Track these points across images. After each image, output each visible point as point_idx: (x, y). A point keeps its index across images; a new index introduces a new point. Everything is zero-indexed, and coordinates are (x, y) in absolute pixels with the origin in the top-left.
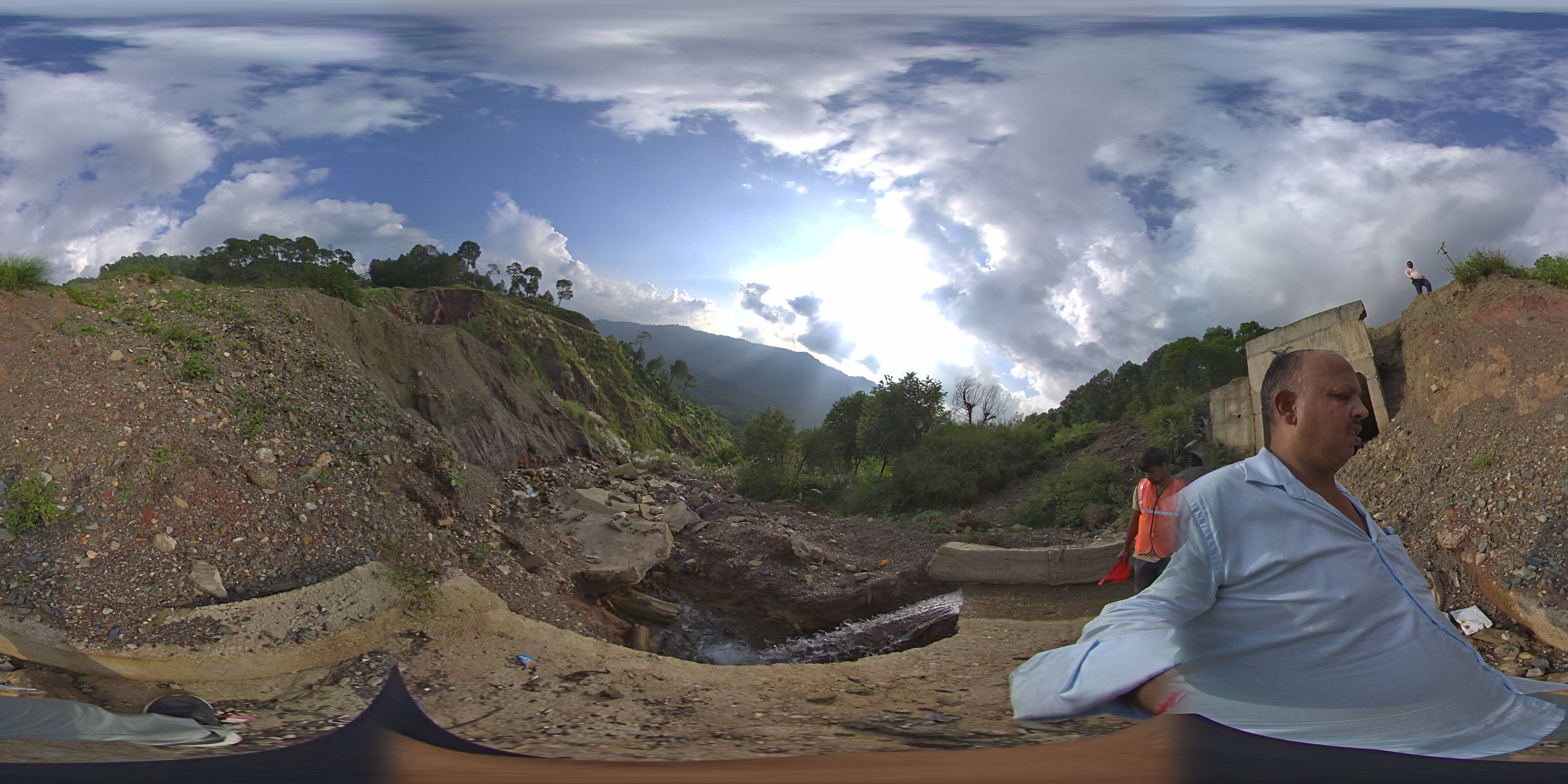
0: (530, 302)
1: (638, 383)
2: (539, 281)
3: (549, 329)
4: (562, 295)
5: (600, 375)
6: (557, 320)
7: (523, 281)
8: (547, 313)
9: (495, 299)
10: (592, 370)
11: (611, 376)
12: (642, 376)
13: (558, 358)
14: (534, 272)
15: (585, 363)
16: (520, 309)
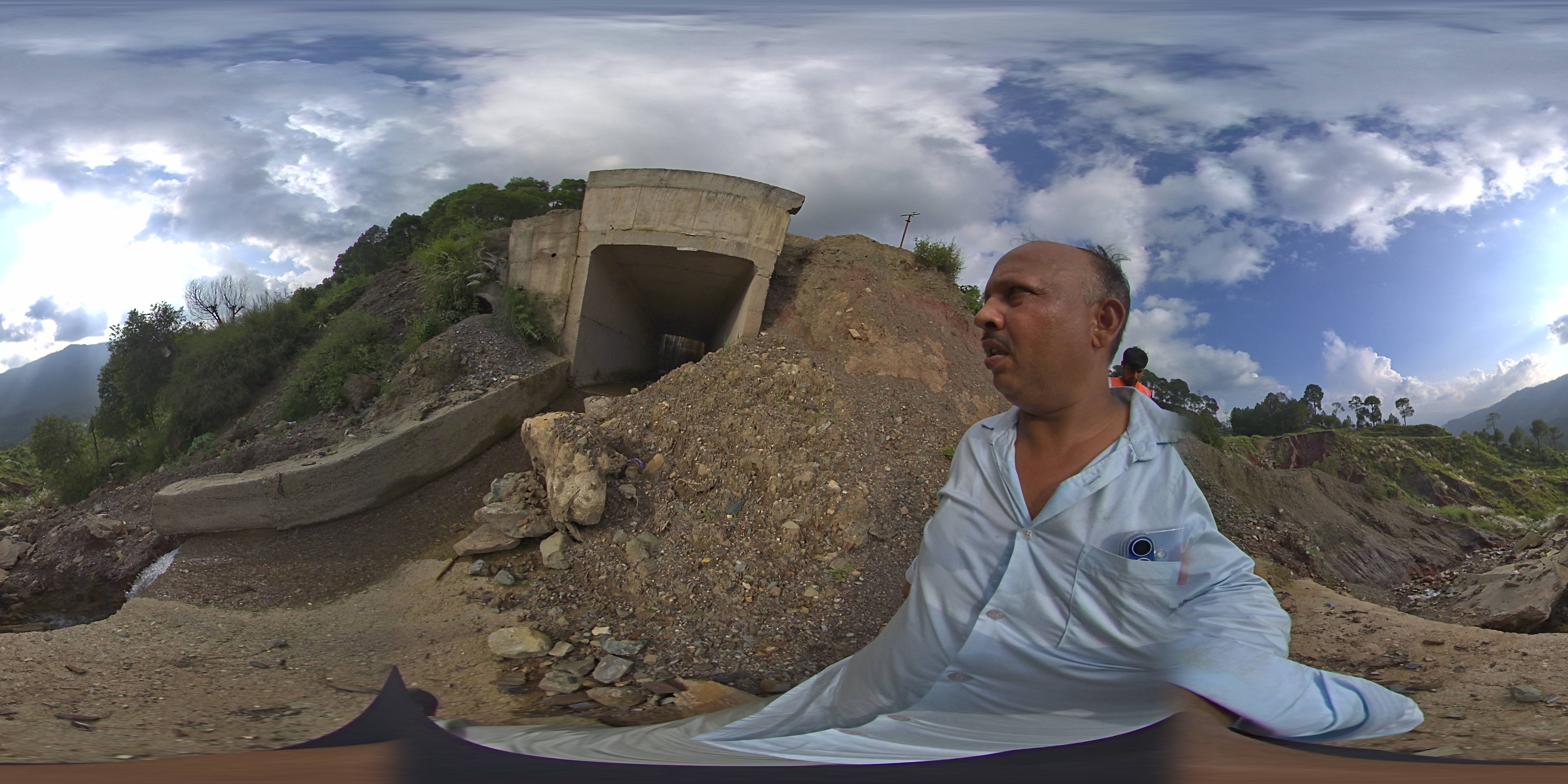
0: (1379, 430)
1: (1510, 461)
2: (1381, 408)
3: (1404, 449)
4: (1406, 413)
5: (1471, 472)
6: (1408, 438)
7: (1365, 411)
8: (1397, 435)
9: (1346, 436)
10: (1461, 471)
11: (1481, 468)
12: (1510, 453)
13: (1423, 473)
14: (1373, 400)
15: (1451, 467)
16: (1371, 439)
